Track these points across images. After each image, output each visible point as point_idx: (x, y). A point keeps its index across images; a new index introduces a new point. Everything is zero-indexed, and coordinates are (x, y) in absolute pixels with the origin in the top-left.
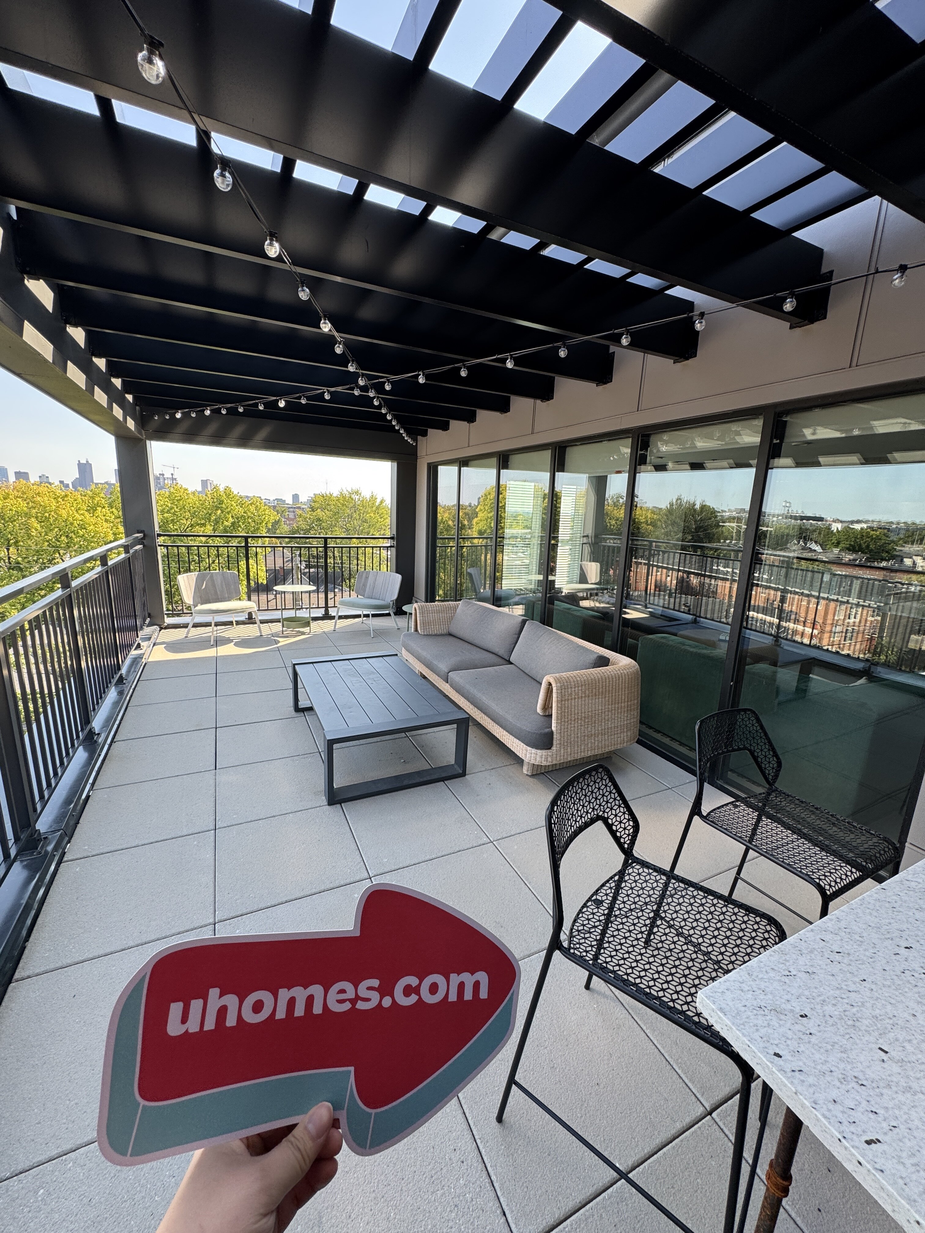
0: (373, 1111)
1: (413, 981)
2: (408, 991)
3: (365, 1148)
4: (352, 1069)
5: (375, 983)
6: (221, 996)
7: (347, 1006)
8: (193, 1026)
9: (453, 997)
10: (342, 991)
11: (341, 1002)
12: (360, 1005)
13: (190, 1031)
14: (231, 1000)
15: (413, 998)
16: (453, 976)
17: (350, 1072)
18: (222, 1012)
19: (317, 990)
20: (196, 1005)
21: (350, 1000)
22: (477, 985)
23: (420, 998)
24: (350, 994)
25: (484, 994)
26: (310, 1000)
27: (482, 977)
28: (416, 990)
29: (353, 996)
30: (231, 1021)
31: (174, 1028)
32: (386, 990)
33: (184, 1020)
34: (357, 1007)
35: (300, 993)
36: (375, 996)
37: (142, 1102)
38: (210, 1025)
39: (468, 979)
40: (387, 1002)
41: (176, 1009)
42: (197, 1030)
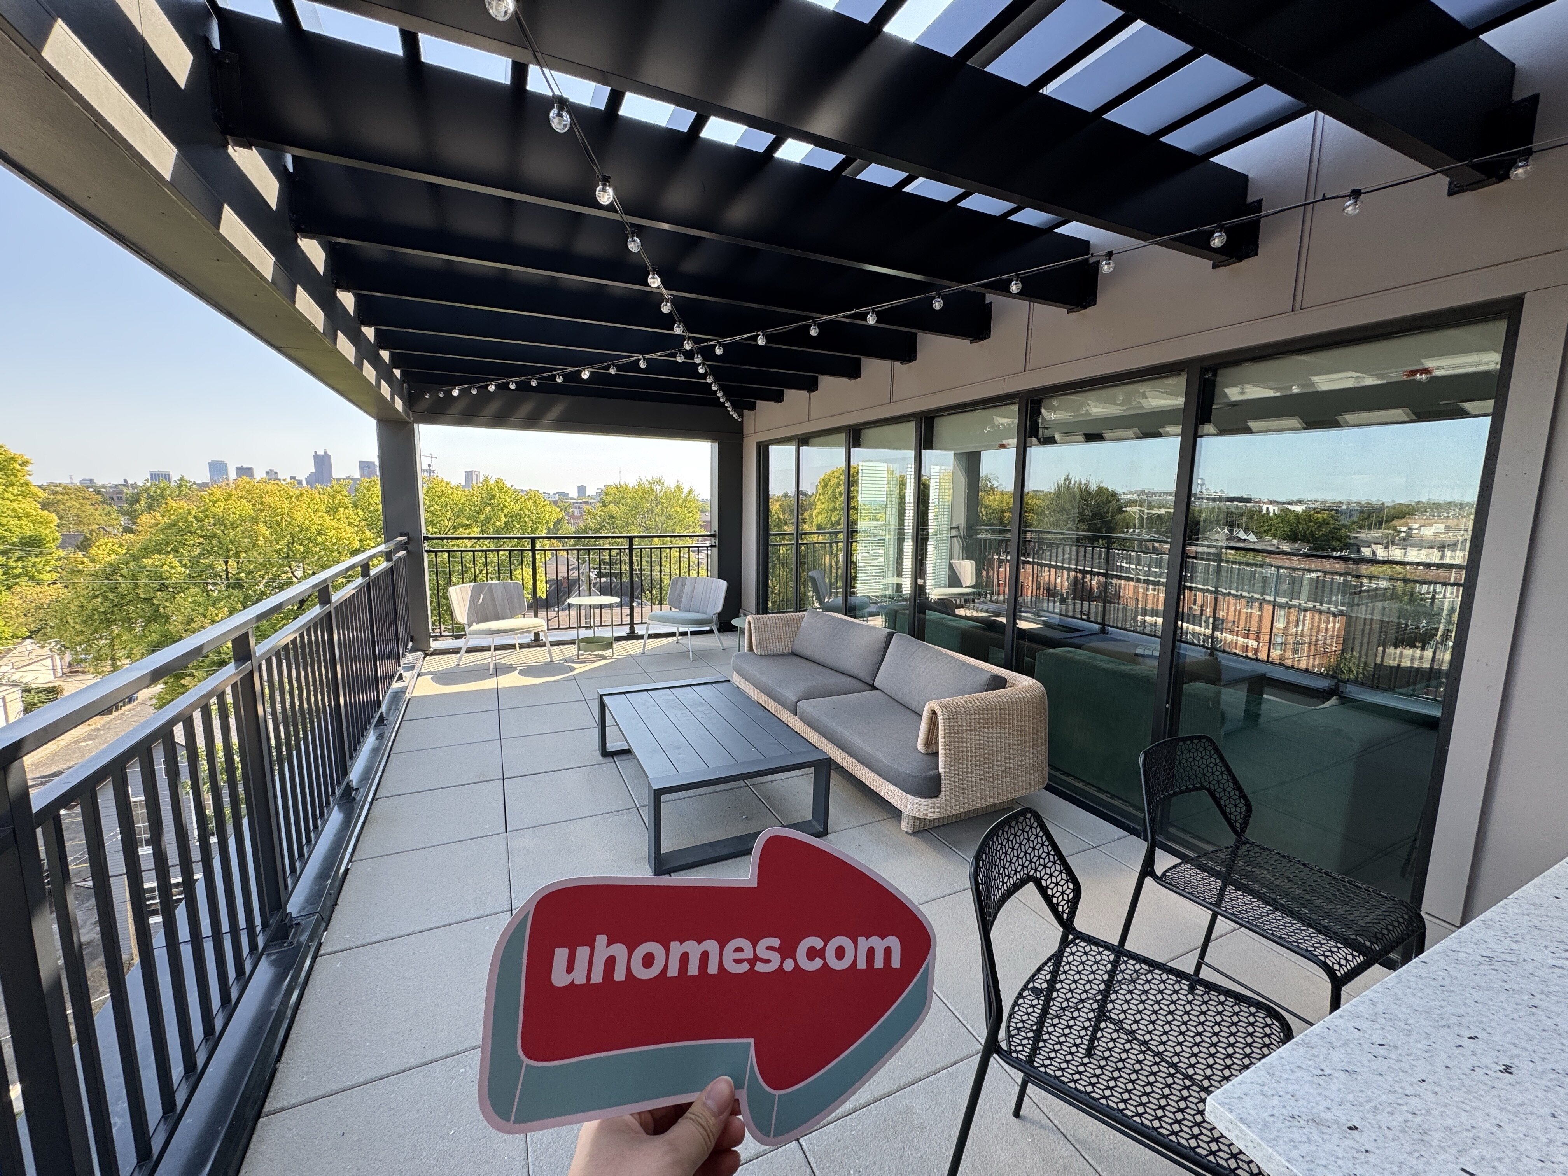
0: (778, 1093)
1: (817, 943)
2: (812, 954)
3: (769, 1136)
4: (752, 1041)
5: (775, 942)
6: (609, 944)
7: (745, 967)
8: (579, 976)
9: (862, 964)
10: (739, 950)
11: (738, 961)
12: (760, 967)
13: (576, 982)
14: (619, 950)
15: (818, 963)
16: (861, 940)
17: (750, 1043)
18: (610, 962)
19: (711, 946)
20: (583, 952)
21: (748, 960)
22: (888, 951)
23: (825, 964)
24: (748, 953)
25: (896, 963)
26: (705, 956)
27: (893, 942)
28: (821, 953)
29: (751, 956)
30: (620, 975)
31: (560, 978)
32: (787, 951)
33: (570, 969)
34: (756, 968)
35: (694, 949)
36: (776, 957)
37: (527, 1061)
38: (597, 977)
39: (878, 944)
40: (789, 965)
41: (561, 955)
42: (584, 982)
